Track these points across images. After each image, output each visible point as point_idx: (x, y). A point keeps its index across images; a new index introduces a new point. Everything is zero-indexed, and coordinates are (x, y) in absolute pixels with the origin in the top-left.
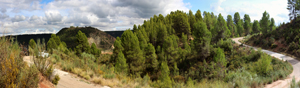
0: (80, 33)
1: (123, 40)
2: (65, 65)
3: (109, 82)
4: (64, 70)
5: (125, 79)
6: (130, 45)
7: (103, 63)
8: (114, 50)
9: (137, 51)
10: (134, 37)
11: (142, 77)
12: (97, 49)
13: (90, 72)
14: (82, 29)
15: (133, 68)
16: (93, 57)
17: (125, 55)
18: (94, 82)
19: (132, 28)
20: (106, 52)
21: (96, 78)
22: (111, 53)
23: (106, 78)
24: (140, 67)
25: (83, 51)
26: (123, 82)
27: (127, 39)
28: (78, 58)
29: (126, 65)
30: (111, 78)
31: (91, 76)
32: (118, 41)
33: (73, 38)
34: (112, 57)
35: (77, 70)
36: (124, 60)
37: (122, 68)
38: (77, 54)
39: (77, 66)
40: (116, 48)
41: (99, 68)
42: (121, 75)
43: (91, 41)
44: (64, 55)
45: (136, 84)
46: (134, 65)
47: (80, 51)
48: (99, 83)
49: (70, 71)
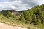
0: (9, 12)
1: (24, 13)
2: (2, 21)
3: (19, 25)
4: (2, 23)
5: (24, 24)
6: (26, 15)
7: (17, 20)
8: (21, 16)
9: (29, 16)
10: (28, 12)
11: (31, 24)
12: (15, 16)
13: (12, 23)
14: (10, 11)
15: (27, 21)
16: (13, 18)
17: (25, 18)
18: (13, 26)
19: (27, 10)
20: (18, 17)
21: (14, 24)
22: (20, 17)
23: (18, 24)
24: (30, 21)
25: (10, 17)
26: (24, 25)
27: (26, 13)
28: (7, 19)
29: (25, 20)
30: (20, 24)
31: (12, 24)
32: (22, 14)
33: (6, 13)
34: (20, 18)
35: (7, 22)
36: (24, 19)
37: (23, 21)
38: (7, 18)
39: (7, 21)
40: (22, 15)
41: (15, 21)
42: (23, 23)
43: (12, 14)
44: (2, 18)
45: (28, 26)
46: (28, 20)
47: (8, 17)
48: (15, 26)
49: (4, 23)
